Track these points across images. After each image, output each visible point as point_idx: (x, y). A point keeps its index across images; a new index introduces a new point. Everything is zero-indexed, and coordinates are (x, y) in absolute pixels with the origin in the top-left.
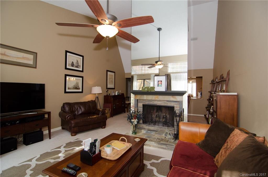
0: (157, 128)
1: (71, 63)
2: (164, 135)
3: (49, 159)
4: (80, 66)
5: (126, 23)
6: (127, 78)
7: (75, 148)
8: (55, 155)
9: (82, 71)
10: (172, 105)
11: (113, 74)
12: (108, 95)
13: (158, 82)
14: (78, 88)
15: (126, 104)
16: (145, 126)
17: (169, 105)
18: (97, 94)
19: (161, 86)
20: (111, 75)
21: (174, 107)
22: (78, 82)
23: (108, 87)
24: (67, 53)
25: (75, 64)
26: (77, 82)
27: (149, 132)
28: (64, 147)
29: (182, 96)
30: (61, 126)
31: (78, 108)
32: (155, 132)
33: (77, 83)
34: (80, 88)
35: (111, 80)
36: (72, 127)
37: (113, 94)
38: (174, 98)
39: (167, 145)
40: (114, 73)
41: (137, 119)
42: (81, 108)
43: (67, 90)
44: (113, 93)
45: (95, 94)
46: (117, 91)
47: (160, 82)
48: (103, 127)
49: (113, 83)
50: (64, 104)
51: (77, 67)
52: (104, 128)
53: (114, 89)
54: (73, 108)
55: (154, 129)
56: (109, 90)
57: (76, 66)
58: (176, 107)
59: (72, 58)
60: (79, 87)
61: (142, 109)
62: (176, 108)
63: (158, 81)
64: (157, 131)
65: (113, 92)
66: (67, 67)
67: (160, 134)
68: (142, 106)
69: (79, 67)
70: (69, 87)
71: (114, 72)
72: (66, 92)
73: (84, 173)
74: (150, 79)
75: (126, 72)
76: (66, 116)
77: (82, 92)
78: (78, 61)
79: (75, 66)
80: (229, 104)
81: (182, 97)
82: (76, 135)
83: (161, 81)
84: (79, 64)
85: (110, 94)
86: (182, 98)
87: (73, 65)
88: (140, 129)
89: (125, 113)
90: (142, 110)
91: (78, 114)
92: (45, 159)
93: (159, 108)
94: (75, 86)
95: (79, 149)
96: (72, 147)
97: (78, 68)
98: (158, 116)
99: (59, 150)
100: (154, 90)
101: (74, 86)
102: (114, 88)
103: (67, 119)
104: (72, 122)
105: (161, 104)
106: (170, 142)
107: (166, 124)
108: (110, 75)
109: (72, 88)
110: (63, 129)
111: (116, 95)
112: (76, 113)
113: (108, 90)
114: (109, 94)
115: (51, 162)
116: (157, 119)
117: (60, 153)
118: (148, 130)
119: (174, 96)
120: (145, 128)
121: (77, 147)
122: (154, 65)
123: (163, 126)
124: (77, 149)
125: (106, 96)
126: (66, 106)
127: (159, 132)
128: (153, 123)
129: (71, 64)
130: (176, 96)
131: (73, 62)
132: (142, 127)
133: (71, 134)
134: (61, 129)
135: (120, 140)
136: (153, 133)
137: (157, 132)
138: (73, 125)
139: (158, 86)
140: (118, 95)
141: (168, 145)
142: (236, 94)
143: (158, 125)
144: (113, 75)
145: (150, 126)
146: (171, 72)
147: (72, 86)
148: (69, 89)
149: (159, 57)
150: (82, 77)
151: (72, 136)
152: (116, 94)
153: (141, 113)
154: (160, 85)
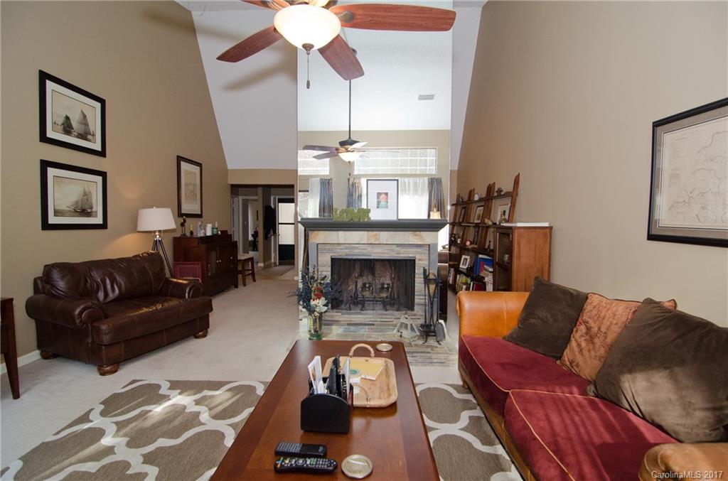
0: (371, 316)
1: (61, 120)
2: (395, 331)
3: (71, 464)
4: (93, 135)
5: (373, 16)
6: (233, 186)
7: (150, 411)
8: (88, 446)
9: (102, 153)
10: (410, 255)
11: (196, 169)
12: (185, 234)
13: (378, 197)
14: (89, 210)
15: (240, 260)
16: (339, 314)
17: (402, 255)
18: (157, 233)
19: (387, 207)
20: (190, 172)
21: (414, 260)
22: (90, 192)
23: (183, 212)
24: (47, 81)
25: (74, 124)
26: (86, 190)
27: (352, 328)
28: (103, 414)
29: (438, 231)
30: (39, 347)
31: (105, 280)
32: (370, 327)
33: (85, 194)
34: (96, 212)
35: (191, 188)
36: (104, 345)
37: (201, 234)
38: (417, 237)
39: (415, 355)
40: (199, 168)
41: (323, 298)
42: (115, 279)
43: (52, 220)
44: (199, 229)
45: (151, 232)
46: (210, 223)
47: (383, 195)
48: (200, 333)
49: (195, 199)
50: (48, 269)
51: (83, 136)
52: (204, 336)
53: (200, 216)
54: (86, 281)
55: (362, 320)
56: (188, 220)
57: (80, 134)
58: (420, 260)
59: (61, 103)
60: (92, 208)
61: (330, 269)
62: (420, 262)
63: (379, 194)
64: (373, 325)
65: (201, 225)
66: (48, 135)
67: (381, 331)
68: (330, 263)
69: (89, 137)
70: (57, 208)
71: (199, 165)
72: (46, 226)
73: (355, 457)
74: (308, 191)
75: (229, 167)
76: (74, 310)
77: (104, 226)
78: (85, 116)
79: (76, 134)
80: (536, 246)
81: (435, 233)
82: (116, 371)
83: (387, 194)
84: (92, 128)
85: (195, 234)
86: (437, 237)
87: (67, 128)
88: (328, 325)
89: (236, 287)
90: (330, 273)
91: (108, 300)
92: (53, 469)
93: (369, 265)
94: (80, 204)
95: (166, 411)
96: (134, 408)
97: (87, 140)
98: (367, 286)
99: (89, 429)
100: (368, 216)
101: (77, 203)
102: (200, 213)
103: (77, 321)
104: (104, 327)
105: (383, 253)
106: (416, 345)
107: (392, 305)
108: (188, 173)
109: (69, 211)
110: (46, 356)
111: (210, 236)
112: (101, 295)
113: (185, 221)
114: (192, 233)
115: (90, 473)
116: (367, 294)
117: (102, 437)
118: (348, 324)
119: (418, 233)
120: (340, 319)
121: (154, 406)
122: (337, 149)
123: (386, 310)
124: (156, 410)
125: (180, 238)
126: (56, 275)
127: (380, 325)
128: (360, 306)
129: (63, 124)
130: (422, 233)
131: (67, 118)
132: (330, 319)
133: (99, 370)
134: (39, 357)
135: (351, 353)
136: (362, 330)
137: (372, 327)
138: (106, 339)
139: (378, 207)
140: (214, 237)
141: (417, 352)
142: (546, 225)
143: (374, 310)
144: (195, 174)
145: (353, 314)
146: (362, 173)
147: (69, 204)
148: (57, 213)
149: (348, 129)
150: (103, 174)
151: (103, 374)
152: (209, 233)
153: (328, 280)
154: (383, 203)
